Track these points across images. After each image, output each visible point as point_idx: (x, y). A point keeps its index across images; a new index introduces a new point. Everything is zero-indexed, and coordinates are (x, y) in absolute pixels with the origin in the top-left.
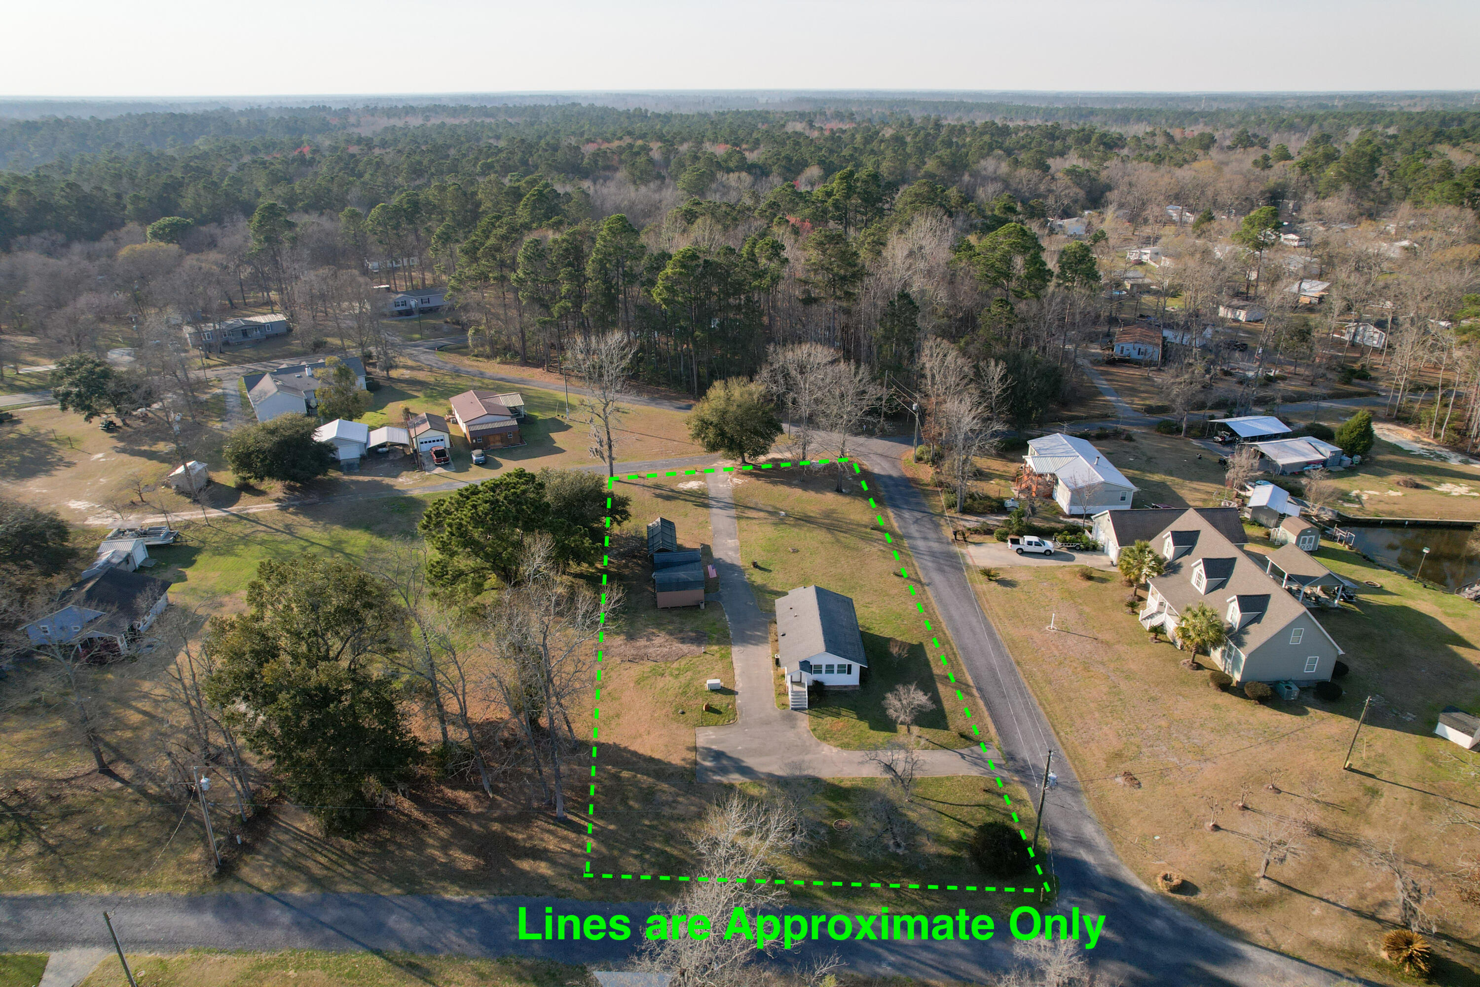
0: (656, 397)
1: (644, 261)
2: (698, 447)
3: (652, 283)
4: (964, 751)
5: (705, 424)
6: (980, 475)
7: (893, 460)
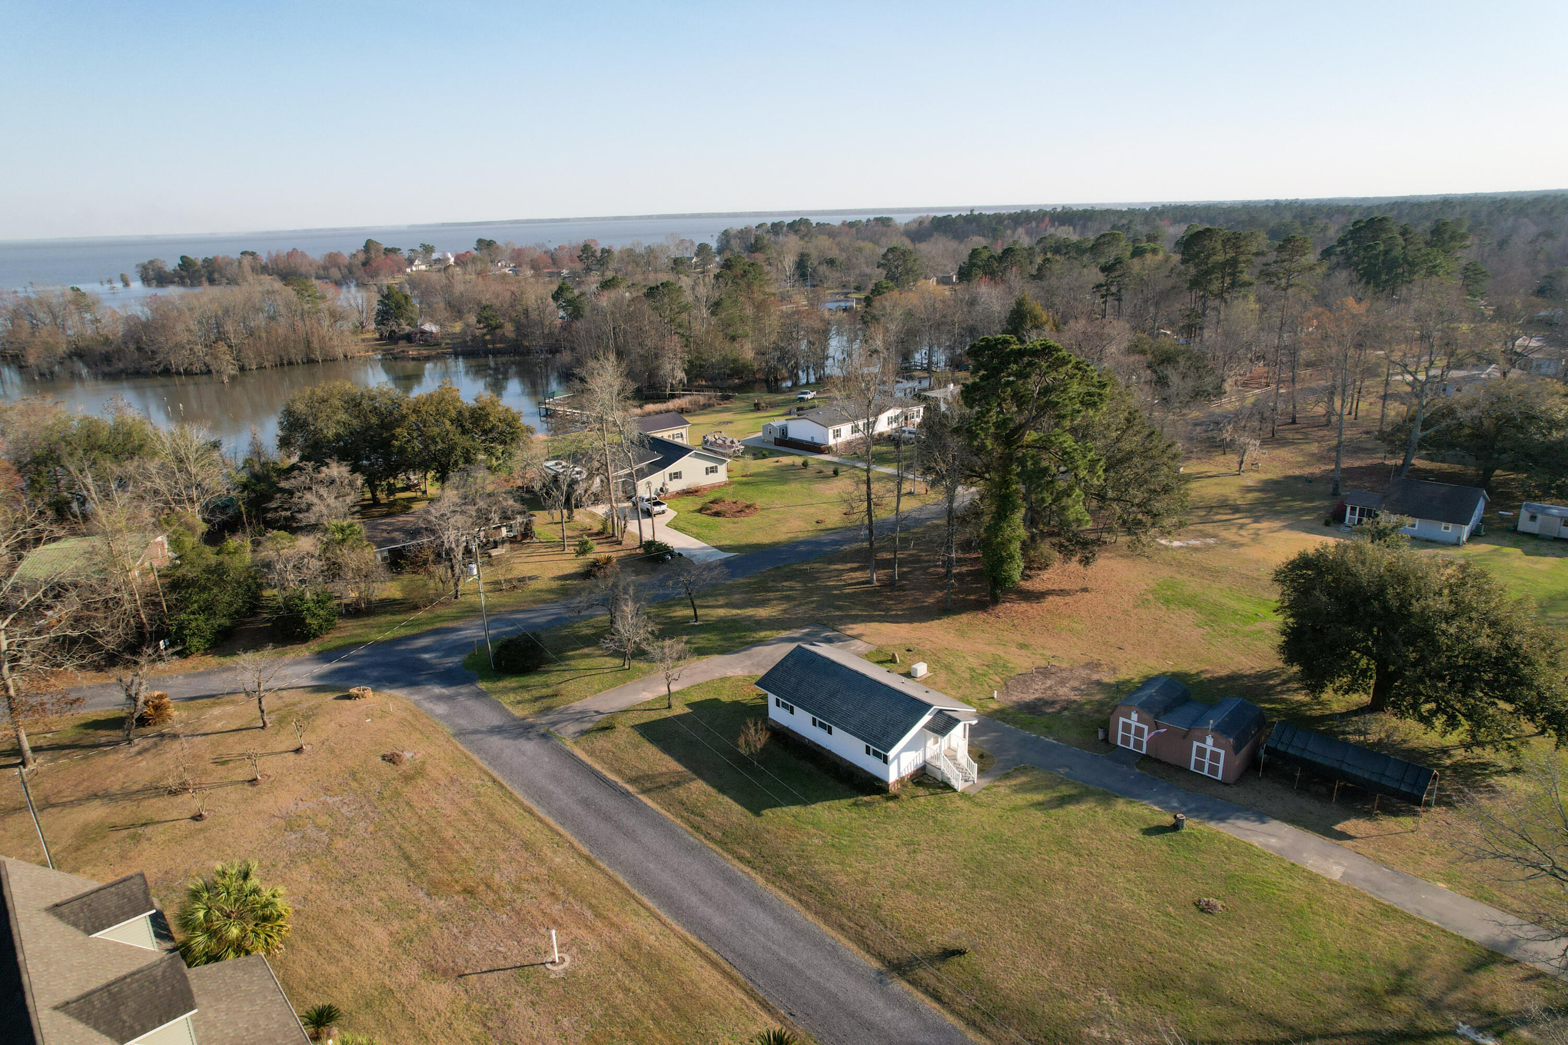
4: (599, 717)
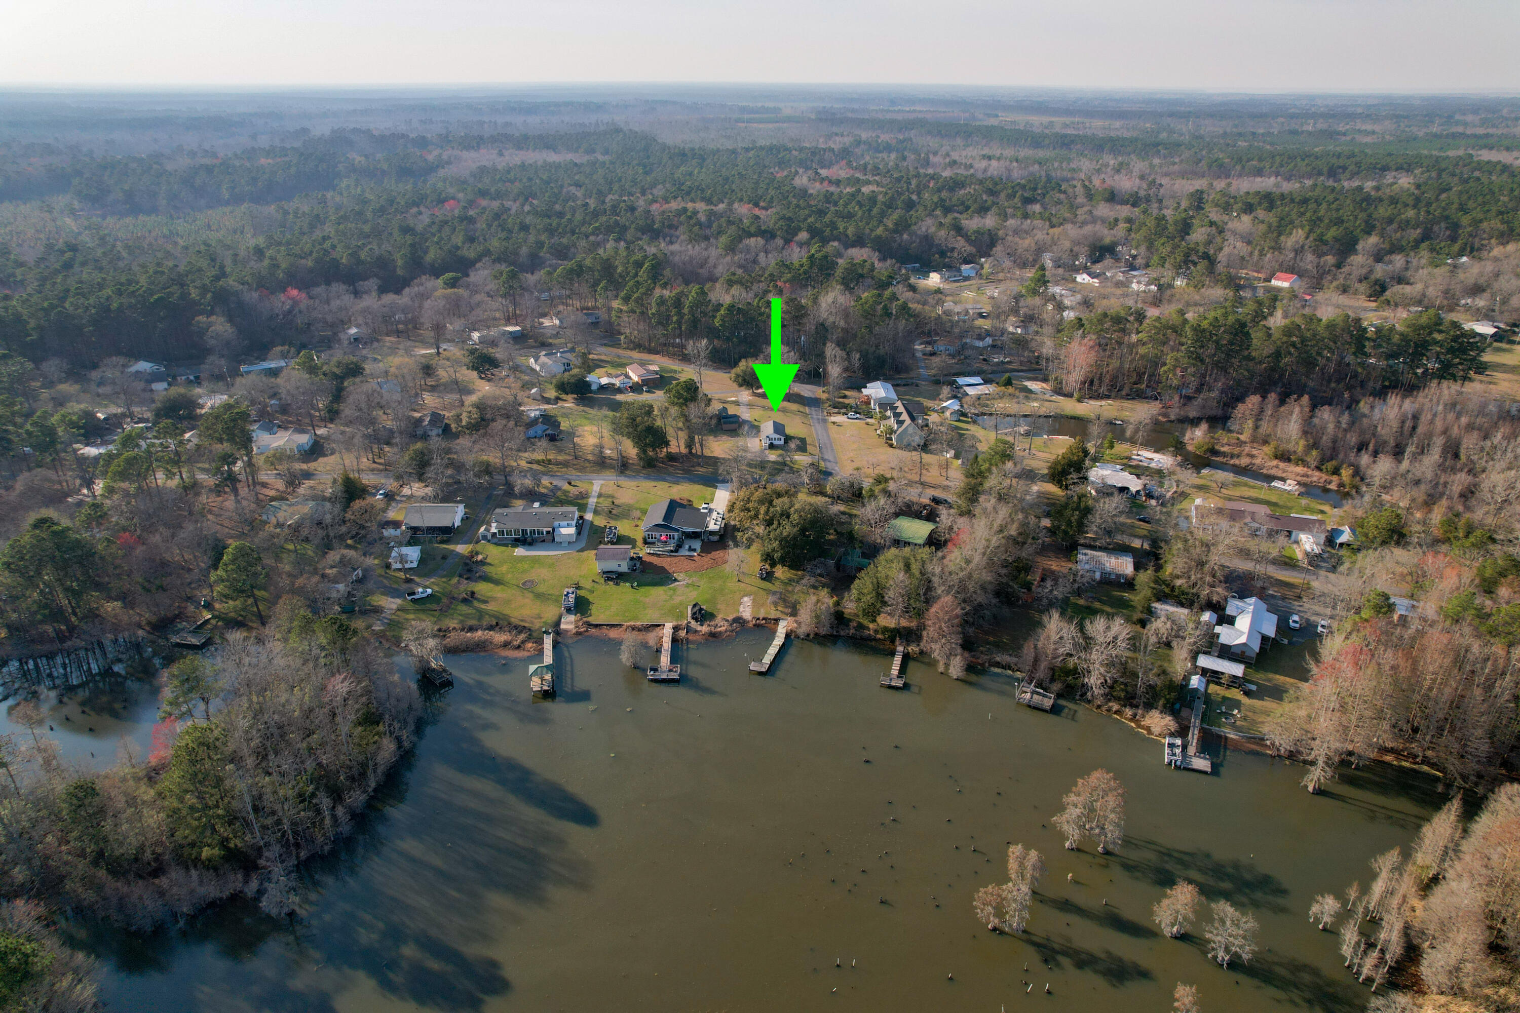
0: (716, 369)
1: (710, 307)
2: (735, 385)
3: (715, 317)
5: (738, 376)
6: (845, 397)
7: (813, 392)
